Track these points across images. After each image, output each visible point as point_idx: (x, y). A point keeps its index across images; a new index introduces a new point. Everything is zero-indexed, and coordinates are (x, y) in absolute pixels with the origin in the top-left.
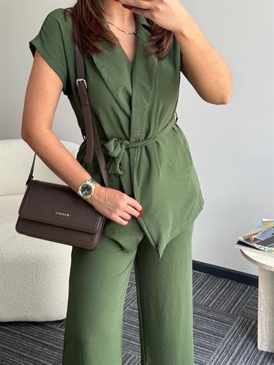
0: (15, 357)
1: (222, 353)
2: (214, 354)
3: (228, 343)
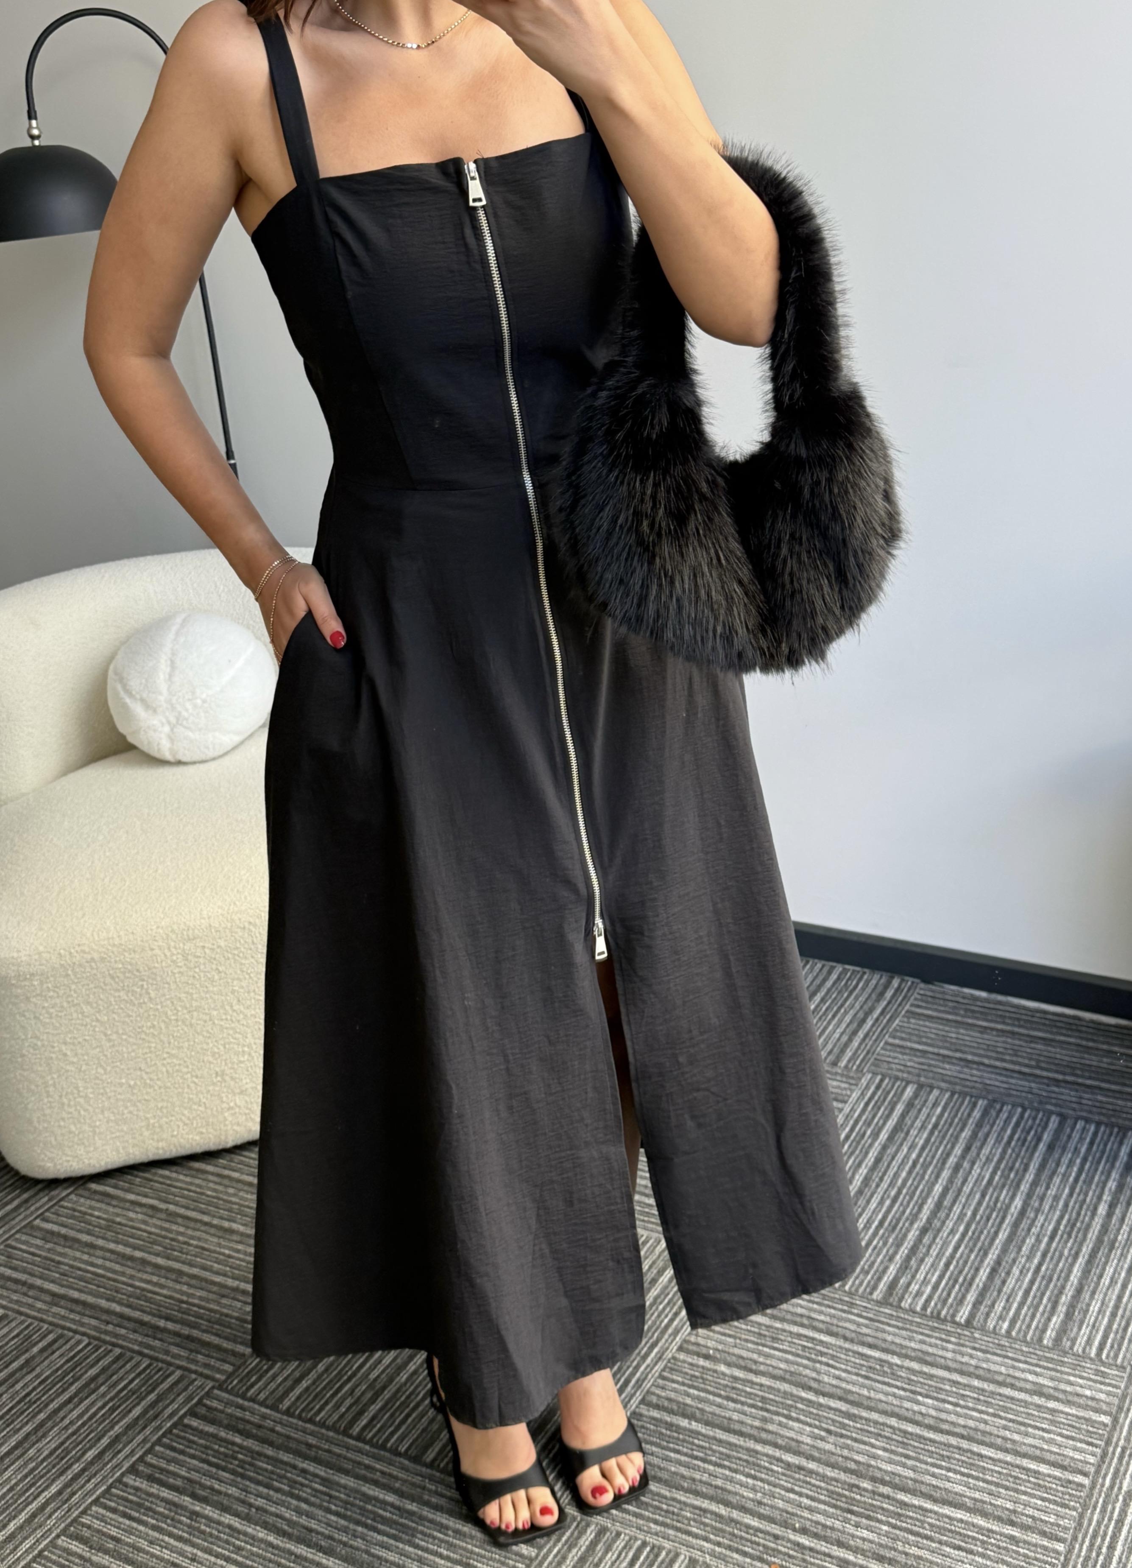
0: (204, 1236)
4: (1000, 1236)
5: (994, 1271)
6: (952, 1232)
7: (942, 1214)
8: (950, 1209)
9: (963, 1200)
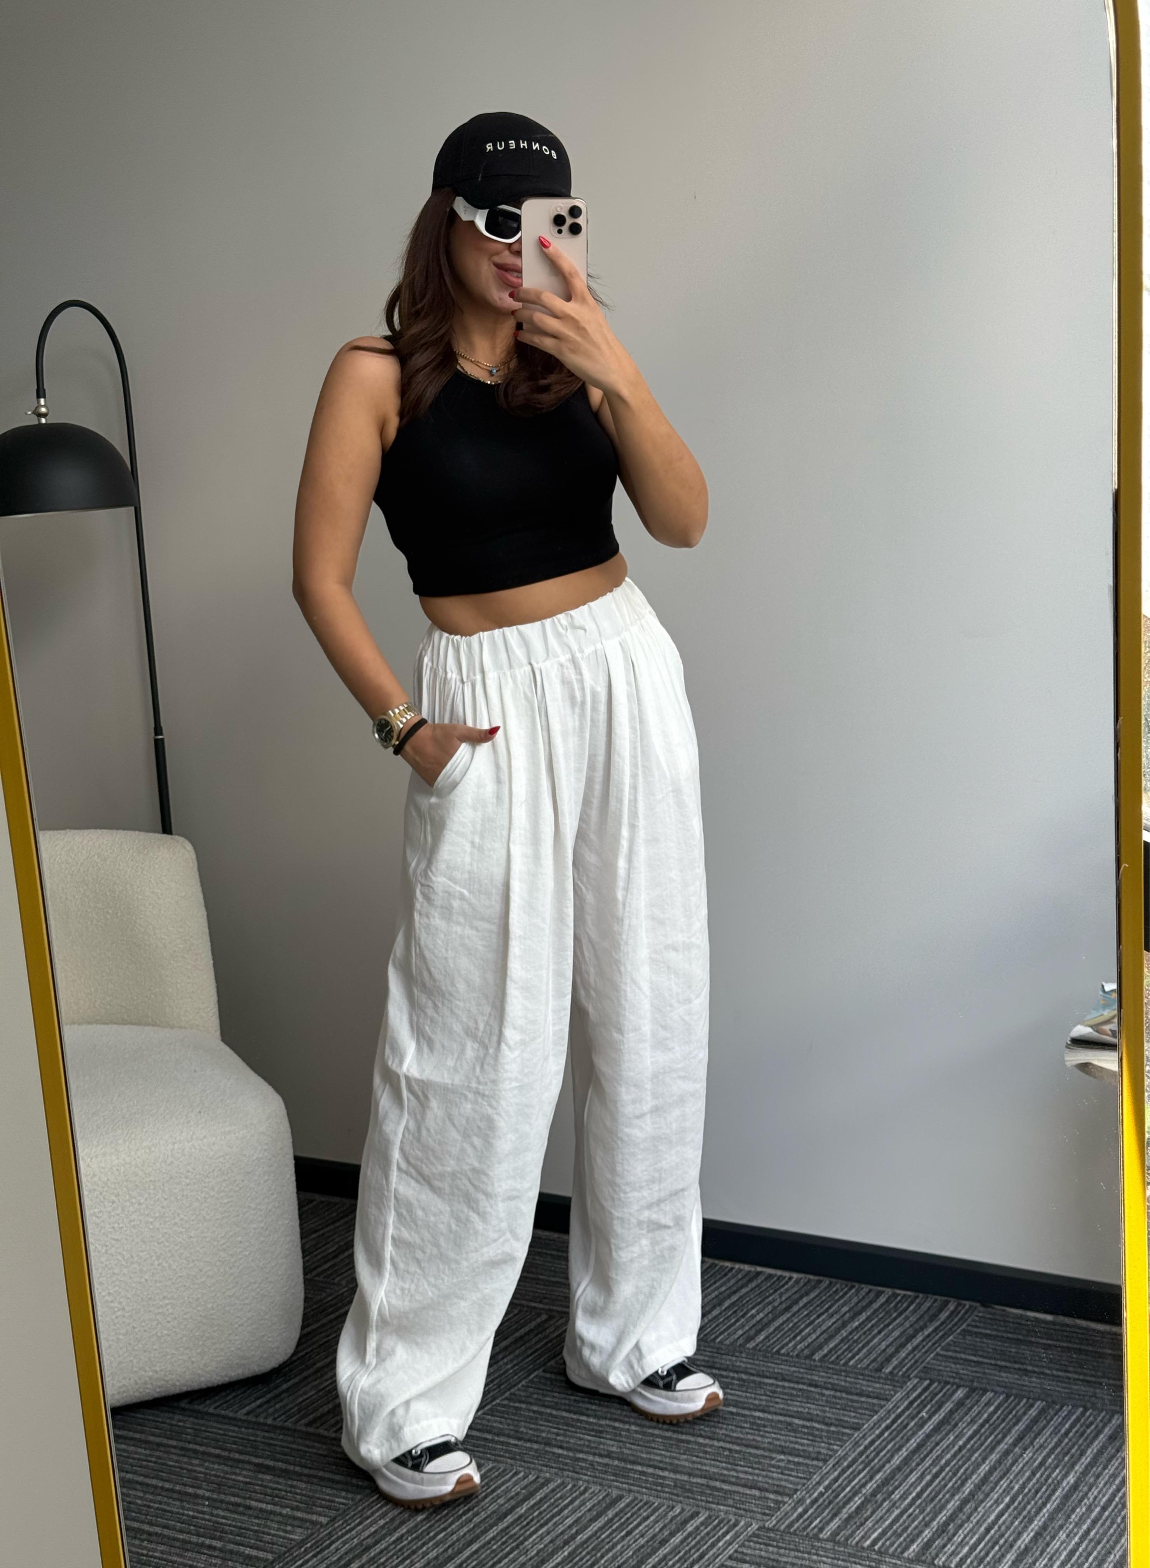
0: (165, 1500)
1: (849, 1467)
2: (825, 1472)
3: (872, 1442)
4: (1048, 1506)
5: (1038, 1535)
6: (997, 1502)
7: (986, 1488)
8: (996, 1484)
9: (1012, 1477)
